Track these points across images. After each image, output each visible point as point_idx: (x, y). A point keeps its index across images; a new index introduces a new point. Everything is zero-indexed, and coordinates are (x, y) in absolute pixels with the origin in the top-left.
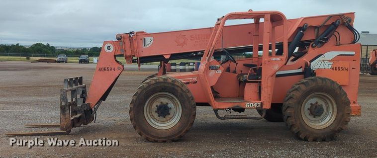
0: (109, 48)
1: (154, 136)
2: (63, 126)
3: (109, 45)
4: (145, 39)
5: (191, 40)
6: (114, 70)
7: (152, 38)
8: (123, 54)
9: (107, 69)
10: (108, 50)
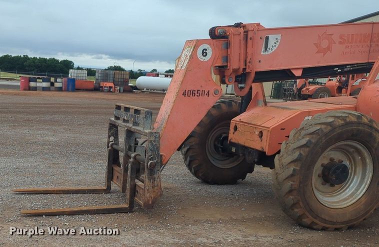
0: (204, 53)
1: (325, 221)
2: (149, 201)
3: (206, 46)
4: (267, 38)
5: (340, 43)
6: (208, 94)
7: (279, 36)
8: (225, 64)
9: (196, 92)
10: (204, 58)
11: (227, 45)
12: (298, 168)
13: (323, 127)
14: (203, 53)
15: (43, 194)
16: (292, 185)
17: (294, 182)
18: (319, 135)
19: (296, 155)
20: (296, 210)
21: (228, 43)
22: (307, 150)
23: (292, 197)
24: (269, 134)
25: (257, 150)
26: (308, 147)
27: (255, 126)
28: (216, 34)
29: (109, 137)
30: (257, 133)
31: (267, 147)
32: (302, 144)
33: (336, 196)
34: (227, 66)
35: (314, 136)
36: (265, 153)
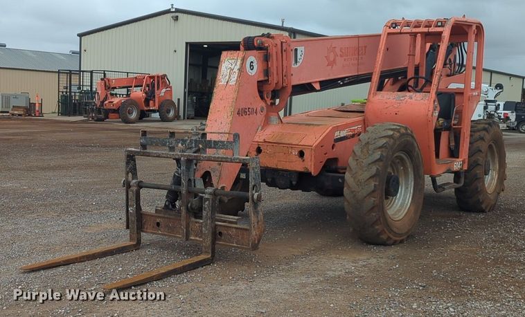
3: (252, 58)
4: (296, 50)
5: (341, 56)
6: (256, 113)
7: (303, 48)
8: (266, 78)
9: (247, 110)
10: (250, 71)
11: (267, 57)
12: (377, 183)
13: (387, 139)
14: (251, 66)
15: (64, 265)
16: (374, 201)
17: (375, 198)
18: (387, 148)
19: (374, 169)
20: (377, 227)
21: (267, 55)
22: (381, 164)
23: (374, 214)
24: (313, 152)
25: (296, 172)
26: (382, 161)
27: (291, 146)
28: (255, 44)
29: (127, 174)
30: (295, 152)
31: (312, 166)
32: (375, 159)
33: (391, 208)
34: (268, 80)
35: (383, 149)
36: (310, 173)
